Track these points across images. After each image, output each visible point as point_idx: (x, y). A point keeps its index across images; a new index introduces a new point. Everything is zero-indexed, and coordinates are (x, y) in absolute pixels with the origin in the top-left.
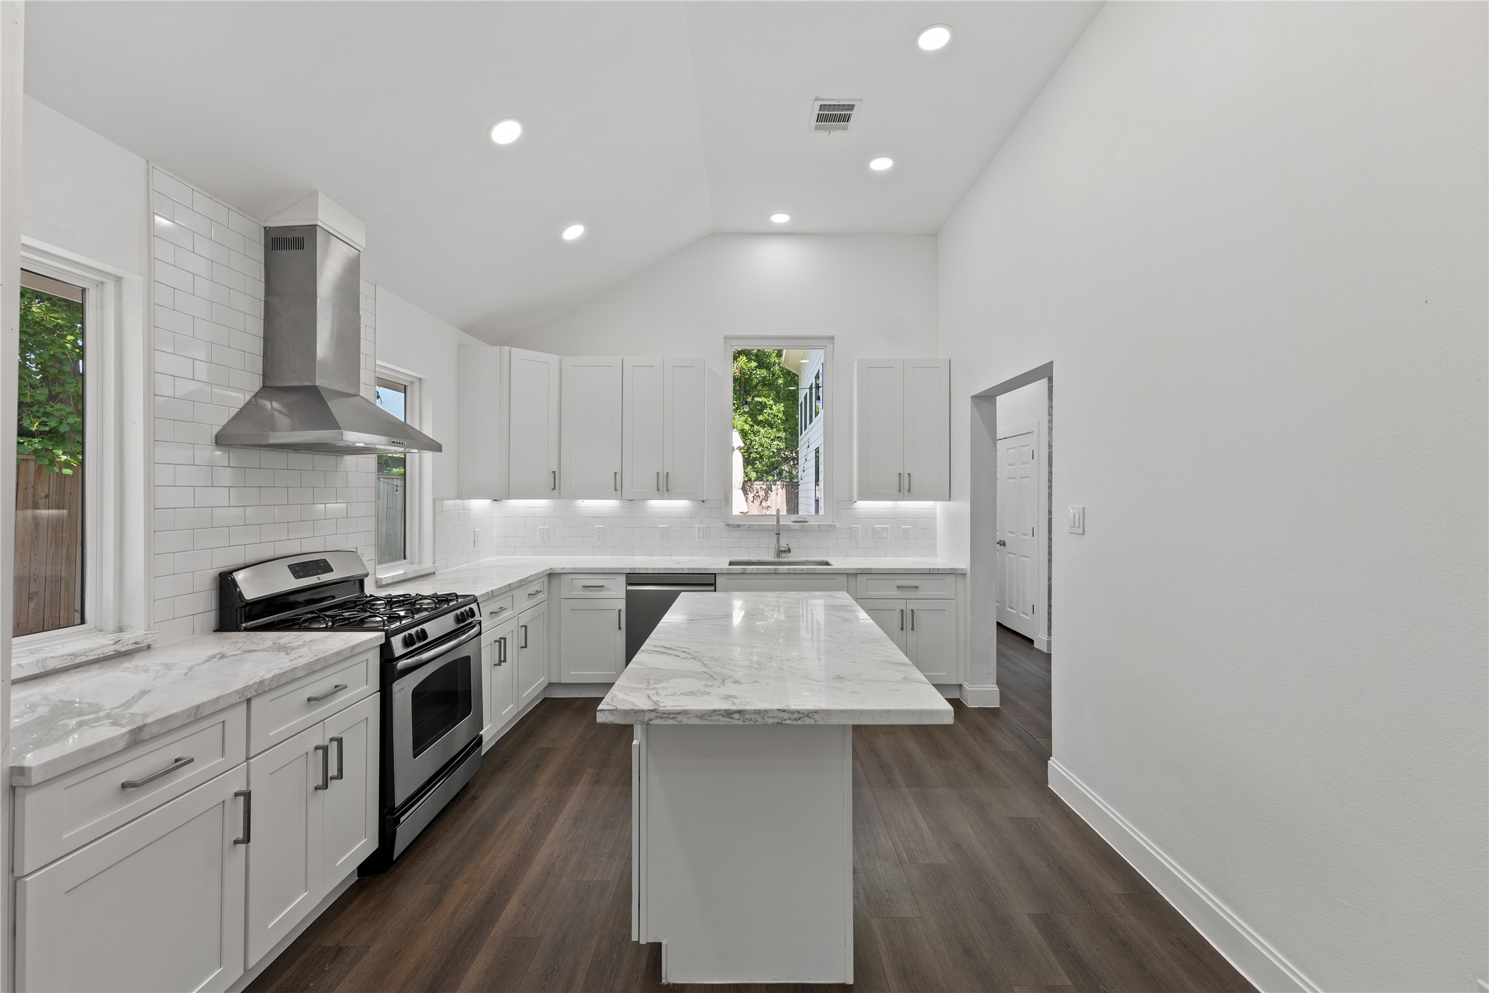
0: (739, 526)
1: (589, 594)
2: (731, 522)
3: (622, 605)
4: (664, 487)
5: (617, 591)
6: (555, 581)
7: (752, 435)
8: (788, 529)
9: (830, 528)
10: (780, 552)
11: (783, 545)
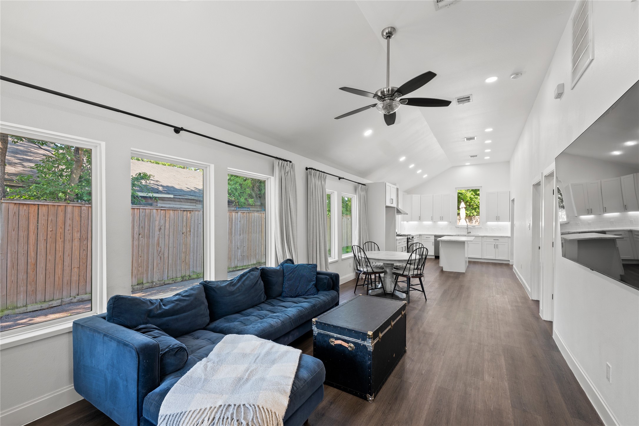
0: (458, 227)
1: (427, 239)
2: (457, 226)
3: (434, 241)
4: (442, 219)
5: (433, 238)
6: (421, 236)
7: (475, 199)
8: (470, 228)
9: (481, 228)
10: (468, 233)
11: (469, 232)
